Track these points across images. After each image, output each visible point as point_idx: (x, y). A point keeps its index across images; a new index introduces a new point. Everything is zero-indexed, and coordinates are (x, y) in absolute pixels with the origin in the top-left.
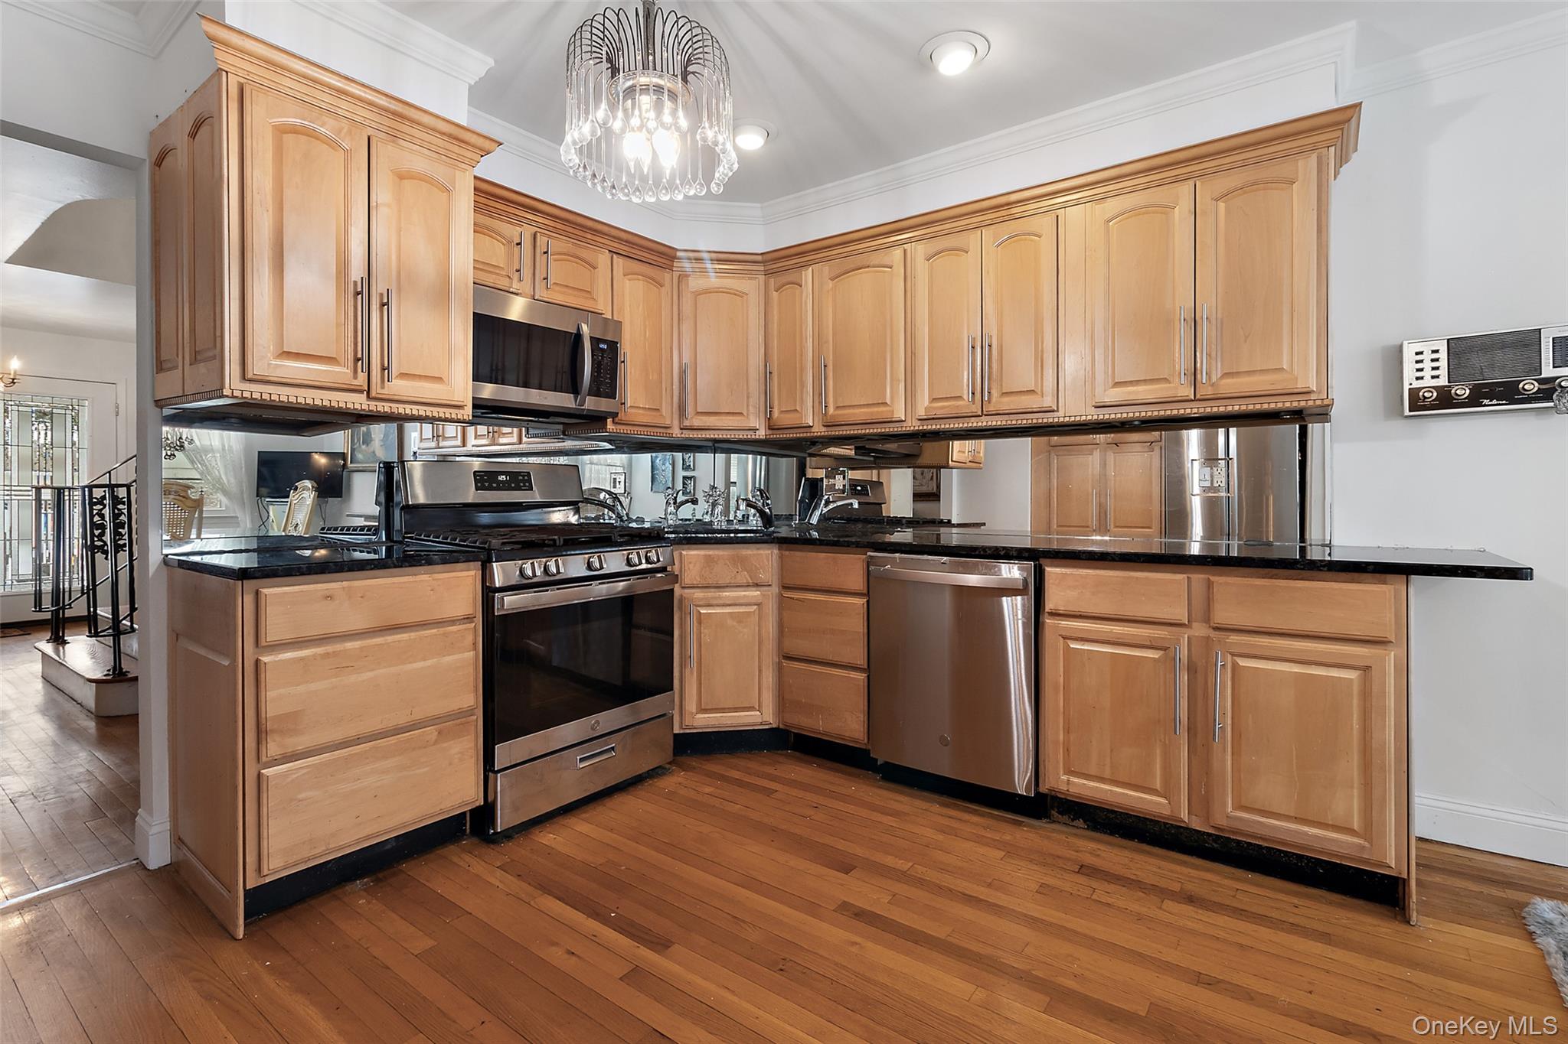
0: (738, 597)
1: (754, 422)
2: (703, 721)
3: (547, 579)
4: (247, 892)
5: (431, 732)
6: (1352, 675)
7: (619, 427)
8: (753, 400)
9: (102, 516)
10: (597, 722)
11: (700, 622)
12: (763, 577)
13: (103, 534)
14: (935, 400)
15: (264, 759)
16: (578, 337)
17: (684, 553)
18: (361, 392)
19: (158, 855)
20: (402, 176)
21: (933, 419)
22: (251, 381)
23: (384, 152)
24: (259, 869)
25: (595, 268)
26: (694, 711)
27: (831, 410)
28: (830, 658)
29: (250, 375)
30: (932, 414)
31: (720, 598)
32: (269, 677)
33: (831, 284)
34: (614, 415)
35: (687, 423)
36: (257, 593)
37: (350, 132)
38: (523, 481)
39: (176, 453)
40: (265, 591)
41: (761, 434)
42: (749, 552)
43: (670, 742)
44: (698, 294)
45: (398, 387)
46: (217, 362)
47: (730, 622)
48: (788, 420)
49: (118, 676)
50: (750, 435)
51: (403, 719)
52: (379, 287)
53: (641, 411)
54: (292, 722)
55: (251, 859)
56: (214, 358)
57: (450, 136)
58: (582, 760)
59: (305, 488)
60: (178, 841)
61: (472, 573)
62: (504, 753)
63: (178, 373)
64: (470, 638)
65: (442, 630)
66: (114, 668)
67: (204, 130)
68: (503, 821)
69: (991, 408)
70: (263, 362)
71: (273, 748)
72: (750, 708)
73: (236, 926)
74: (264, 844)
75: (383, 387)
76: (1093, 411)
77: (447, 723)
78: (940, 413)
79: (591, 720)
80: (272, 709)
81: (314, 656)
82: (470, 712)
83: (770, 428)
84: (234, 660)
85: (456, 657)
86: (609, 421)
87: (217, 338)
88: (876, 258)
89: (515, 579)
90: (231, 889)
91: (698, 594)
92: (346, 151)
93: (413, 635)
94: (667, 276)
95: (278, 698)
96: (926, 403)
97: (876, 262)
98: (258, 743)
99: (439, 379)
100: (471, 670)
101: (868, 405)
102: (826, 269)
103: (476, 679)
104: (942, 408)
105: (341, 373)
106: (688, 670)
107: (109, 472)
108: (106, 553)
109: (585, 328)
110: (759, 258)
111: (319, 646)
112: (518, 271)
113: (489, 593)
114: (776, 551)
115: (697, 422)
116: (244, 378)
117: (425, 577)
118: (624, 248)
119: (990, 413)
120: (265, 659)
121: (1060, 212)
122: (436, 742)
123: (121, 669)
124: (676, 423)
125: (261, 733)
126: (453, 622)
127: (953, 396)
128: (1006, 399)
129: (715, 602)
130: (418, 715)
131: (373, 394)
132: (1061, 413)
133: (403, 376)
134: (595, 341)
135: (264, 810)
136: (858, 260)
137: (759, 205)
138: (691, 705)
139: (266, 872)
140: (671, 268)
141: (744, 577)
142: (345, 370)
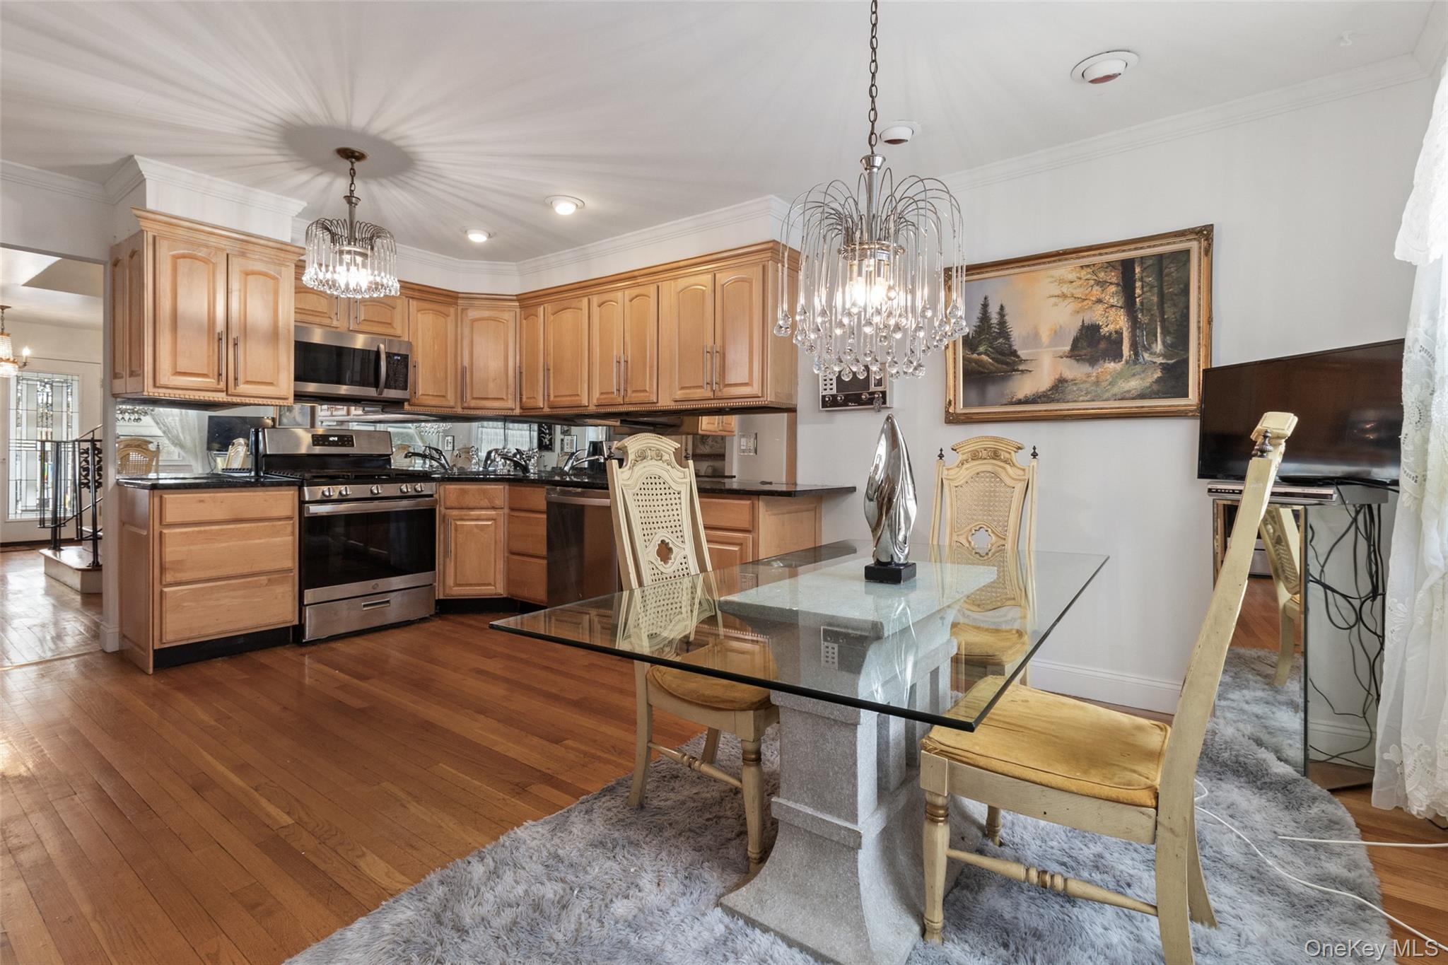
0: (480, 515)
1: (510, 404)
2: (458, 592)
3: (341, 497)
4: (155, 651)
5: (264, 579)
6: (736, 548)
7: (413, 407)
8: (511, 390)
9: (87, 462)
10: (377, 585)
11: (456, 530)
12: (498, 502)
13: (87, 475)
15: (164, 583)
16: (378, 353)
17: (447, 487)
18: (223, 391)
19: (112, 645)
20: (247, 274)
21: (602, 405)
22: (159, 387)
23: (236, 264)
24: (161, 640)
25: (394, 308)
26: (452, 585)
27: (552, 398)
28: (531, 552)
29: (158, 385)
30: (600, 402)
31: (469, 515)
32: (167, 541)
33: (552, 317)
34: (408, 400)
35: (466, 405)
36: (161, 497)
37: (216, 254)
38: (348, 441)
39: (142, 417)
40: (166, 496)
41: (517, 412)
42: (488, 487)
43: (434, 603)
44: (474, 321)
45: (243, 388)
46: (141, 378)
47: (476, 530)
48: (530, 404)
49: (96, 567)
50: (509, 413)
51: (246, 570)
52: (234, 334)
53: (431, 397)
54: (179, 565)
55: (157, 633)
56: (139, 375)
57: (278, 249)
58: (365, 606)
59: (240, 444)
60: (123, 637)
61: (292, 492)
62: (309, 595)
63: (123, 380)
64: (289, 529)
65: (271, 523)
66: (94, 562)
67: (136, 257)
68: (309, 635)
70: (166, 377)
71: (169, 577)
72: (489, 584)
73: (148, 668)
74: (164, 626)
75: (235, 389)
76: (673, 404)
77: (275, 575)
78: (604, 402)
79: (373, 582)
80: (169, 557)
81: (193, 532)
82: (290, 570)
83: (521, 408)
84: (149, 531)
85: (279, 539)
86: (406, 404)
87: (142, 365)
88: (574, 303)
89: (319, 497)
90: (145, 650)
91: (455, 512)
92: (213, 263)
93: (253, 525)
94: (452, 310)
95: (173, 551)
96: (598, 395)
97: (573, 306)
98: (161, 574)
99: (271, 384)
100: (290, 547)
101: (570, 396)
102: (549, 307)
103: (294, 553)
104: (606, 399)
105: (210, 382)
106: (448, 560)
107: (93, 431)
108: (89, 487)
109: (382, 346)
110: (515, 298)
111: (196, 526)
112: (337, 314)
113: (302, 502)
114: (507, 487)
115: (473, 403)
116: (155, 386)
117: (261, 494)
118: (417, 294)
119: (627, 403)
120: (165, 531)
121: (660, 284)
122: (266, 585)
123: (98, 563)
124: (459, 404)
125: (163, 569)
126: (279, 519)
127: (609, 391)
128: (634, 395)
129: (466, 518)
130: (256, 569)
131: (230, 393)
132: (659, 404)
133: (247, 382)
134: (389, 355)
135: (164, 609)
136: (565, 303)
137: (514, 263)
138: (450, 581)
139: (164, 641)
140: (456, 304)
141: (485, 503)
142: (213, 380)
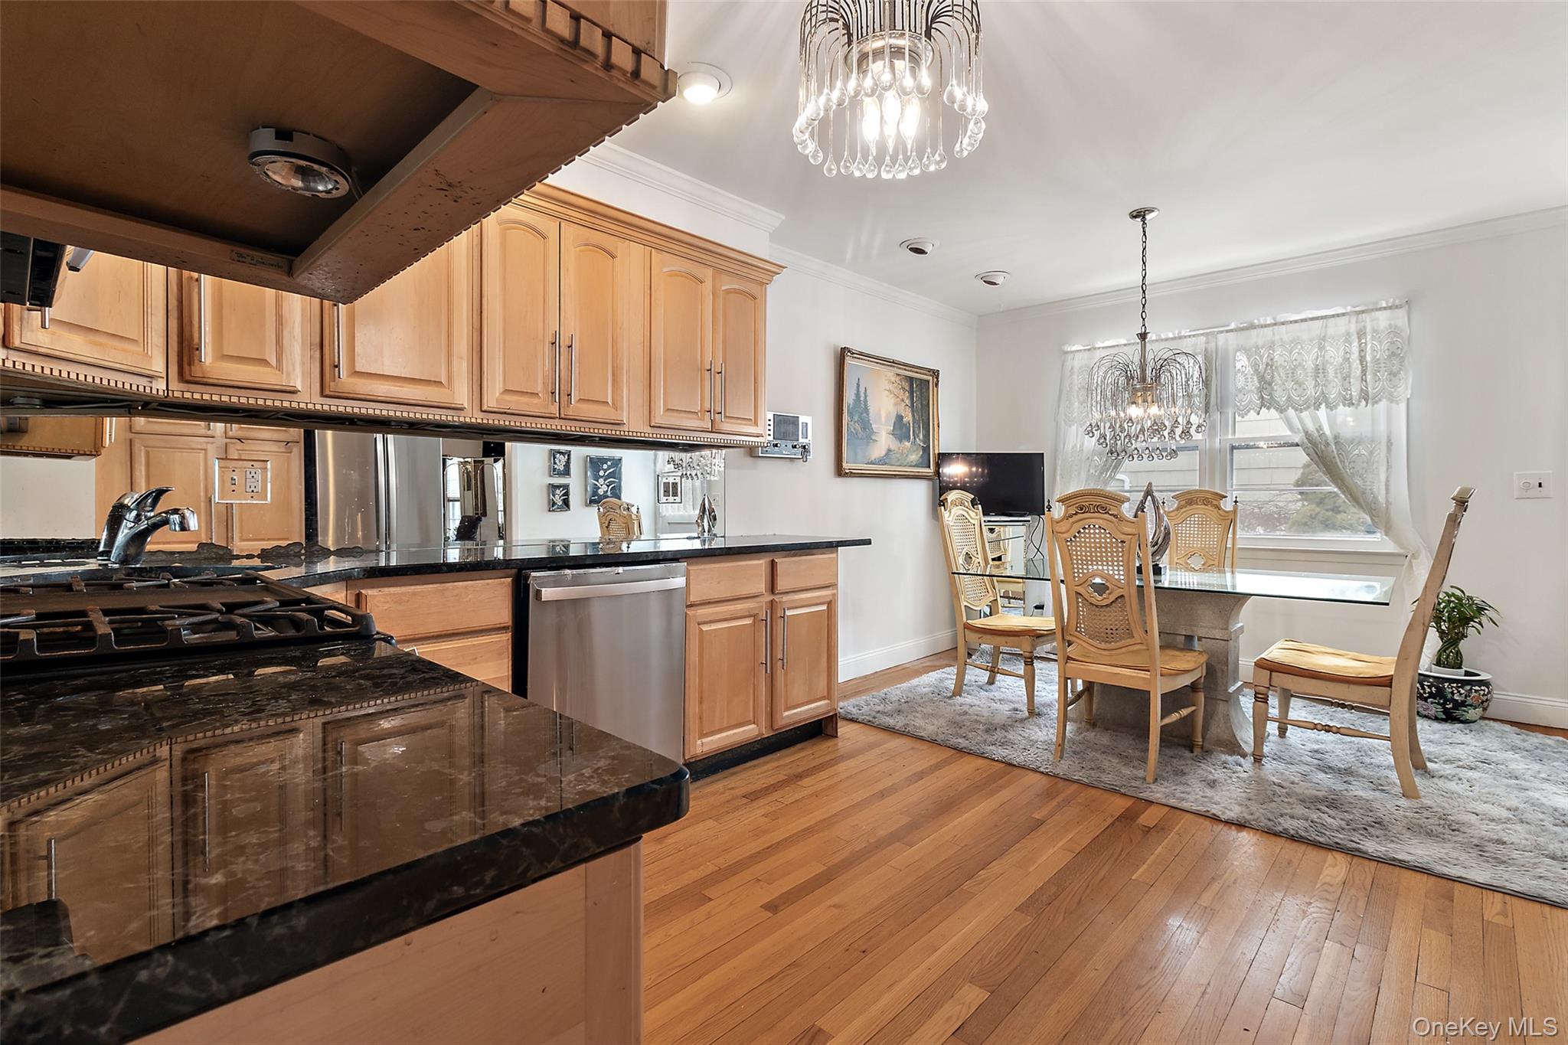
6: (824, 608)
14: (507, 391)
21: (505, 413)
30: (504, 407)
69: (570, 412)
78: (514, 408)
96: (498, 393)
104: (515, 402)
119: (568, 417)
127: (529, 391)
128: (584, 406)
